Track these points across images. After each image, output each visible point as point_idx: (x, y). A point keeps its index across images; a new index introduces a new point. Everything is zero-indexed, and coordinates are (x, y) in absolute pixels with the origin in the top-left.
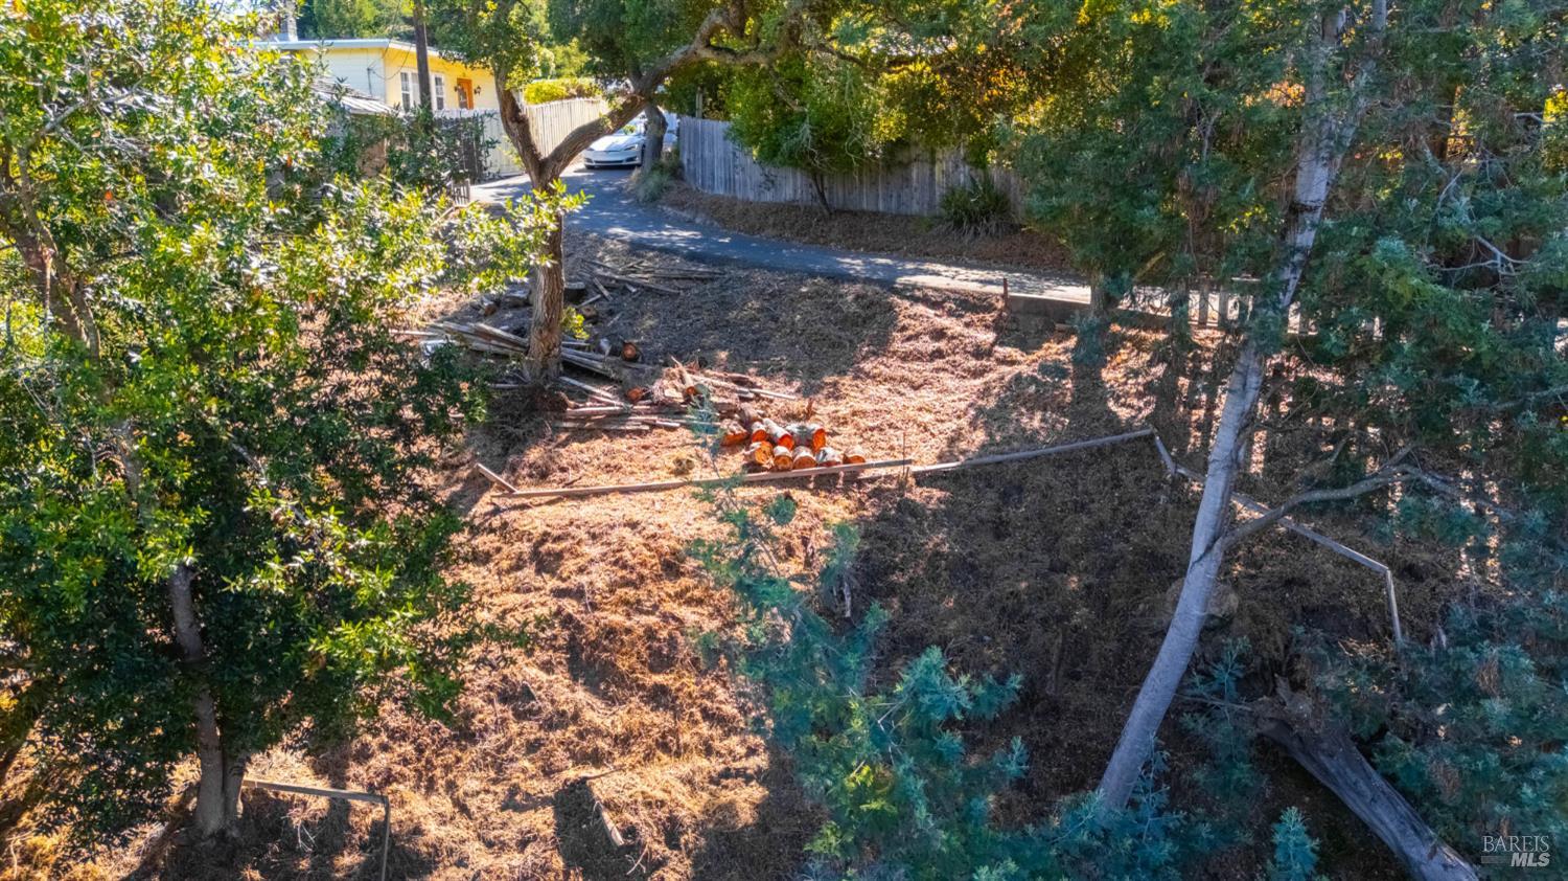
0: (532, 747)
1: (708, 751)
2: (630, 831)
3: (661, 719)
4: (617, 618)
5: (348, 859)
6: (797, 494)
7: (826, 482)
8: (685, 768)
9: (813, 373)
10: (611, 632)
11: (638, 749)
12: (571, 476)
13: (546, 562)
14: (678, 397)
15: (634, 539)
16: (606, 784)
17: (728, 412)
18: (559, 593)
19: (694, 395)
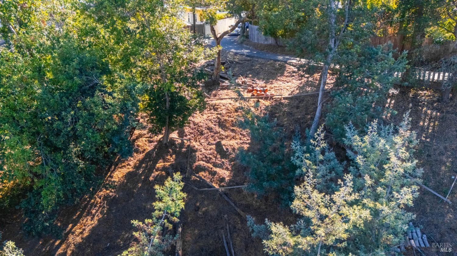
0: (212, 136)
1: (241, 139)
2: (227, 149)
3: (233, 134)
4: (227, 118)
5: (184, 150)
6: (260, 100)
7: (266, 98)
8: (236, 141)
9: (268, 79)
10: (226, 120)
11: (229, 138)
12: (220, 96)
13: (216, 109)
14: (241, 83)
15: (230, 106)
16: (223, 142)
17: (250, 86)
18: (217, 114)
19: (244, 82)
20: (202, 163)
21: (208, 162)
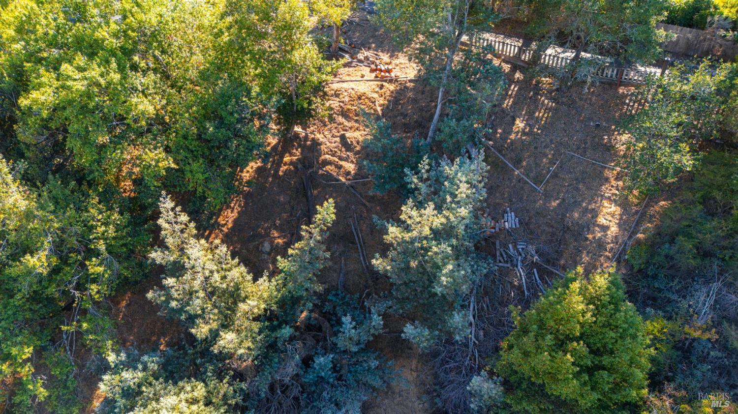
0: (336, 128)
1: (364, 130)
2: (351, 142)
3: (357, 125)
4: (350, 107)
5: (309, 143)
6: (384, 84)
7: (391, 81)
8: (361, 133)
9: (393, 51)
10: (349, 109)
11: (353, 130)
12: (341, 76)
13: (337, 96)
14: (363, 58)
15: (353, 92)
16: (348, 135)
17: (373, 63)
18: (340, 102)
19: (367, 58)
20: (327, 156)
21: (333, 155)
